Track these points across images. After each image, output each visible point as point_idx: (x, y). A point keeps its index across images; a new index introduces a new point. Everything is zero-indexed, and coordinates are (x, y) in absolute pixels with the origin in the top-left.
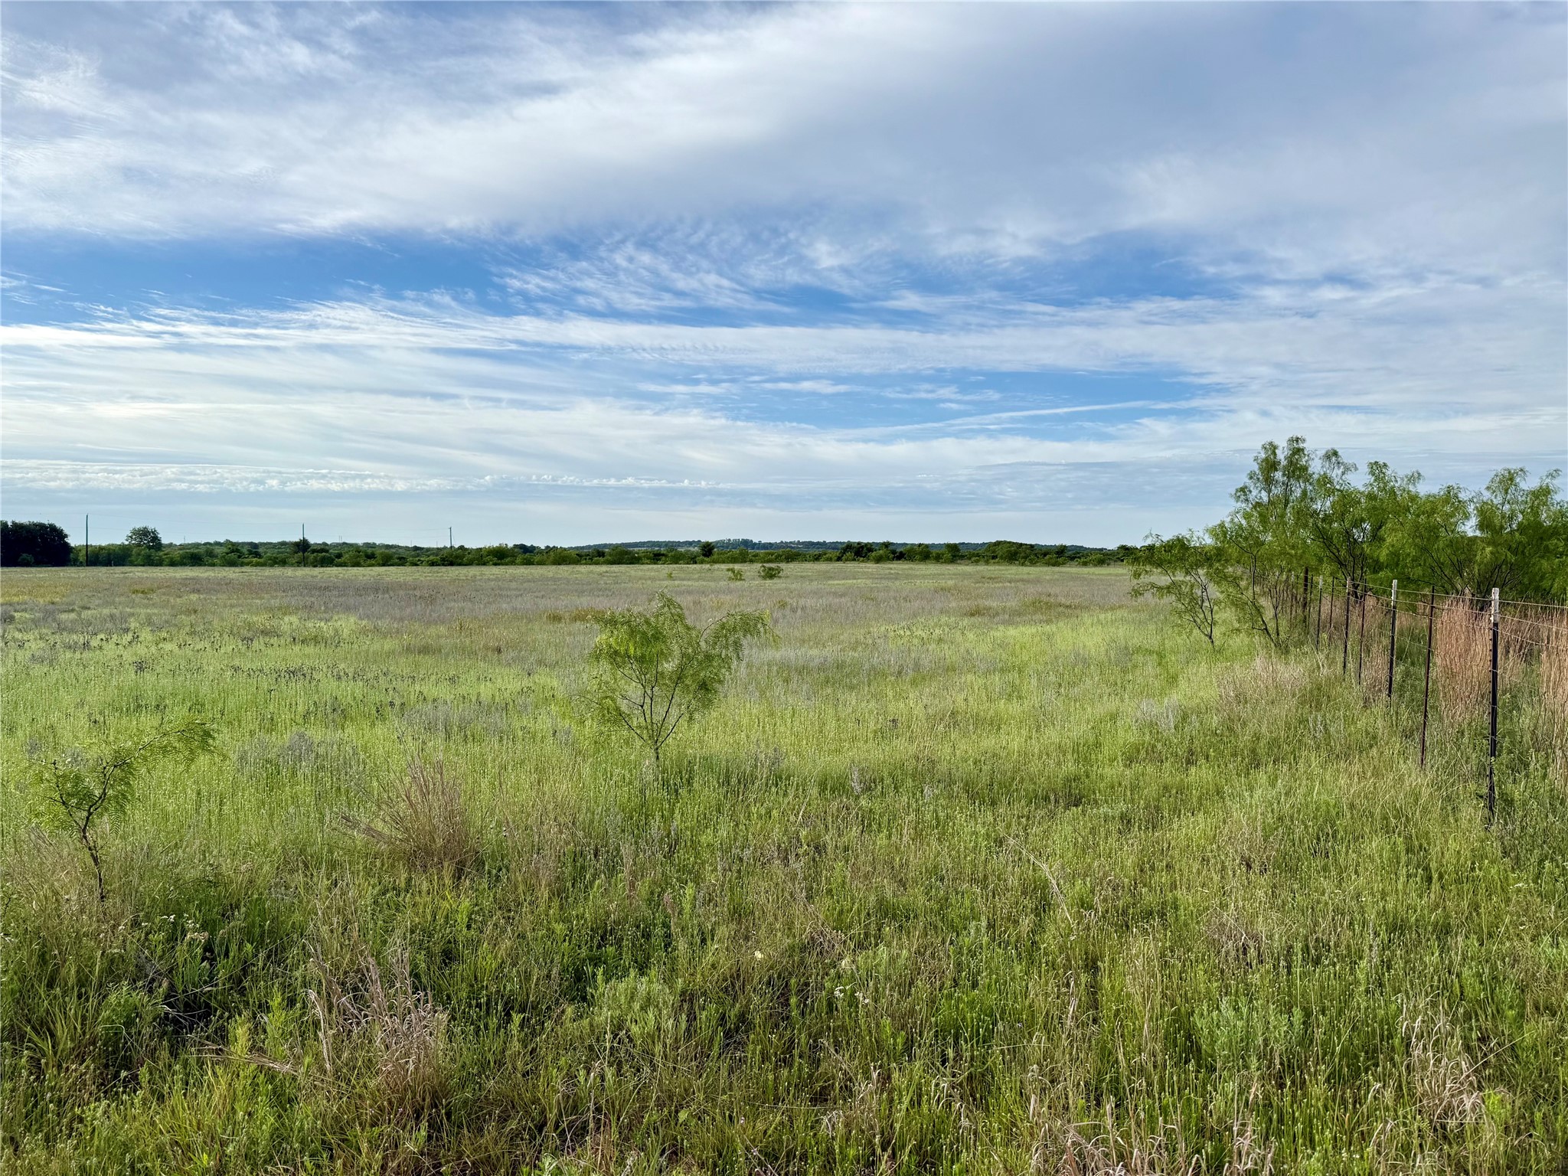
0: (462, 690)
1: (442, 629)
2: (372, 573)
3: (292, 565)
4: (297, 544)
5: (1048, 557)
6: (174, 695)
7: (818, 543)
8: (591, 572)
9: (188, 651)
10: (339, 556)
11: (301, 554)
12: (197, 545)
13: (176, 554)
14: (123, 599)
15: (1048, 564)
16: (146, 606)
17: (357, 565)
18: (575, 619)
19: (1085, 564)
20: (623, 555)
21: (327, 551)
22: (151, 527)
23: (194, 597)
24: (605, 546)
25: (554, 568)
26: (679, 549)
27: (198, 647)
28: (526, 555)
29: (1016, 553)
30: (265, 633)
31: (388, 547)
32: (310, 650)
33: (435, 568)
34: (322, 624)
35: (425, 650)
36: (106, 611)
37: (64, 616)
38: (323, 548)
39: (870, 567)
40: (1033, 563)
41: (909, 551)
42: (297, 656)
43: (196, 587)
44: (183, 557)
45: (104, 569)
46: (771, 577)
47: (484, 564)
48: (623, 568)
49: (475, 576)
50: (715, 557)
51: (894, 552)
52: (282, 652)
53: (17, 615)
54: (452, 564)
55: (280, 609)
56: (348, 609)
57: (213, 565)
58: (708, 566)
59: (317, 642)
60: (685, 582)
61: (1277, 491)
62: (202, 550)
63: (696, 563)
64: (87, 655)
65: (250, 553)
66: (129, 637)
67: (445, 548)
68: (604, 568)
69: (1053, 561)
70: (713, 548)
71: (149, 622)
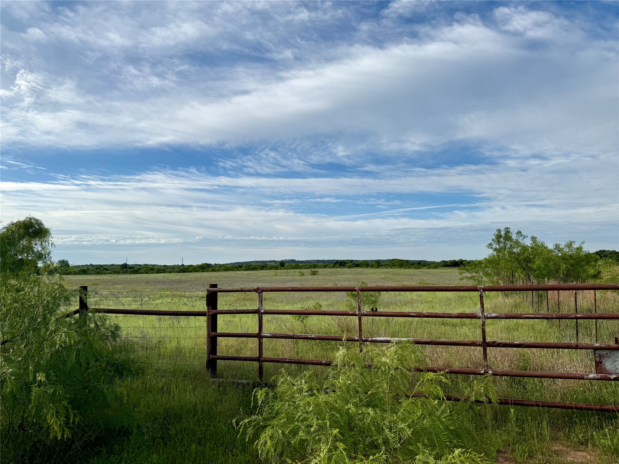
3: (122, 273)
5: (415, 265)
7: (322, 260)
10: (139, 269)
11: (125, 269)
12: (83, 266)
13: (77, 270)
15: (415, 268)
19: (429, 268)
22: (65, 259)
29: (402, 264)
31: (154, 265)
38: (134, 266)
39: (346, 270)
40: (409, 268)
41: (361, 263)
44: (79, 271)
46: (315, 274)
51: (354, 264)
54: (184, 272)
61: (502, 245)
62: (86, 268)
63: (278, 269)
65: (104, 269)
69: (417, 267)
70: (284, 263)
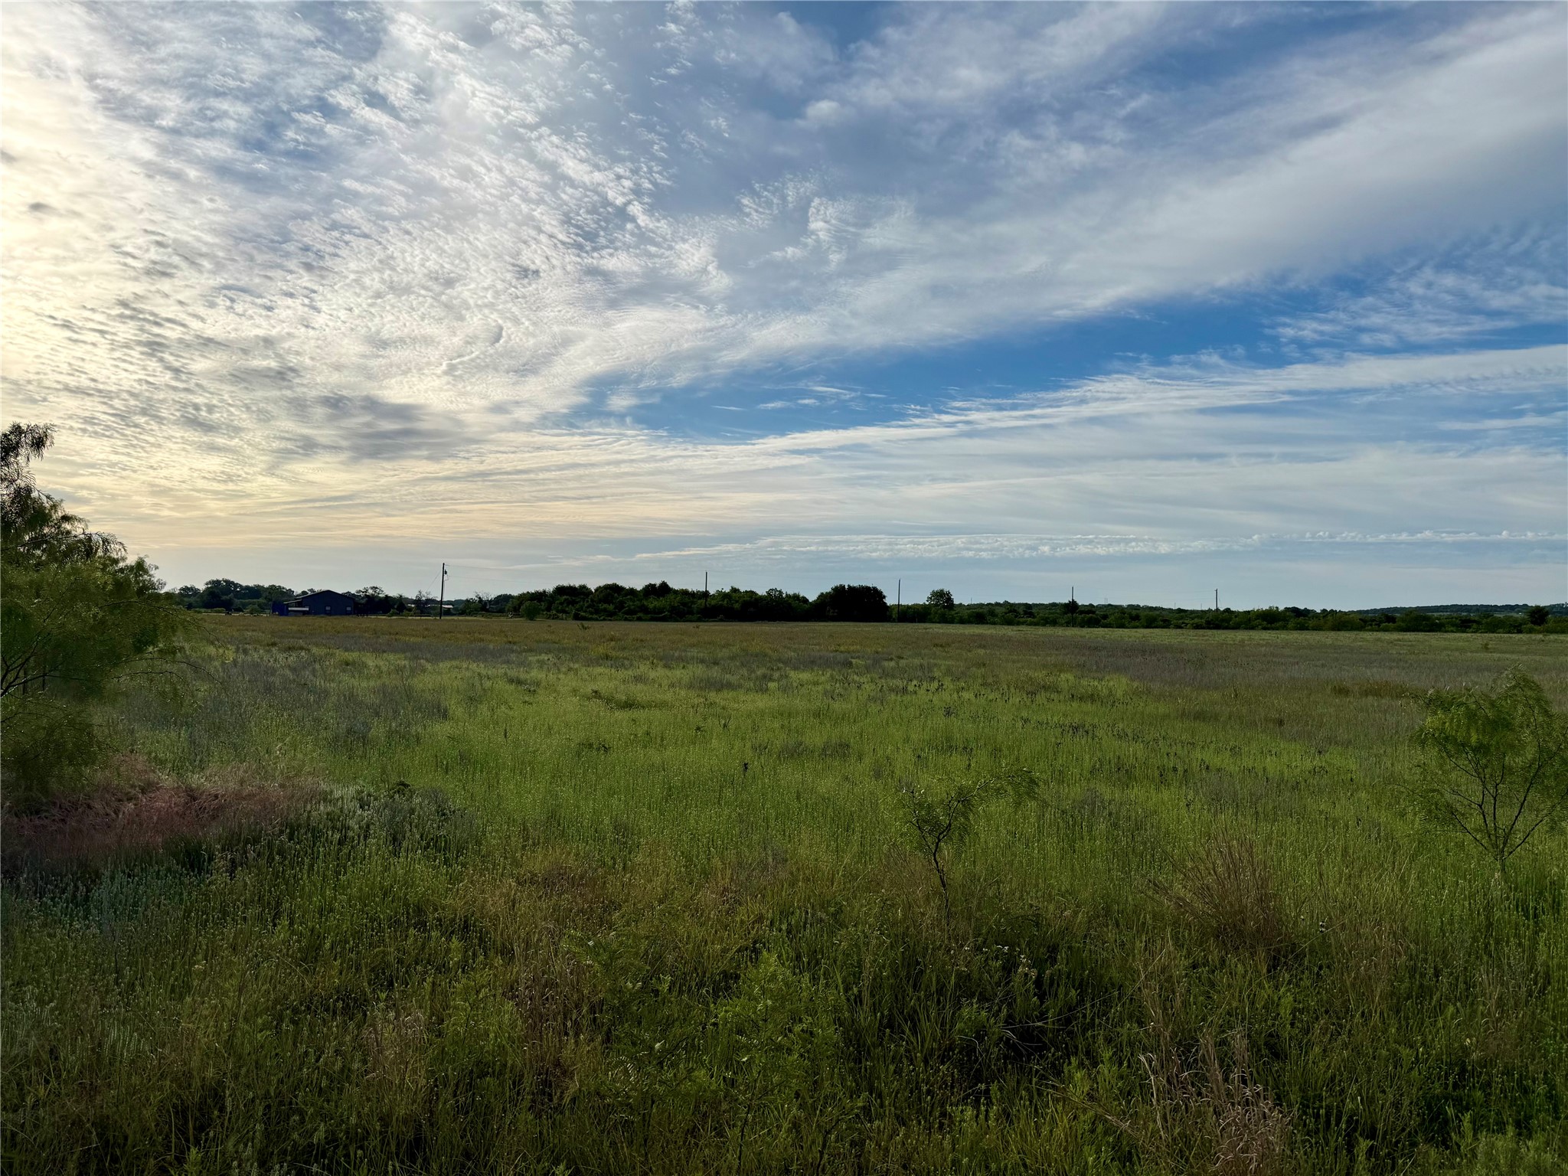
0: (1247, 762)
1: (1216, 696)
2: (1138, 635)
3: (1062, 625)
4: (1066, 605)
6: (977, 740)
8: (1379, 640)
9: (982, 701)
10: (1105, 617)
11: (1070, 615)
12: (981, 605)
13: (965, 614)
14: (926, 651)
16: (945, 659)
17: (1122, 626)
18: (1366, 693)
20: (1420, 620)
21: (1094, 613)
22: (946, 589)
23: (982, 652)
24: (1396, 609)
25: (1332, 634)
26: (1497, 615)
27: (990, 697)
28: (1298, 619)
30: (1045, 688)
31: (1151, 609)
32: (1088, 707)
33: (1201, 632)
34: (1096, 683)
35: (1200, 716)
36: (917, 661)
37: (886, 664)
38: (1090, 609)
42: (1077, 712)
43: (982, 642)
44: (970, 616)
45: (910, 625)
47: (1253, 628)
48: (1421, 636)
49: (1243, 641)
50: (1550, 624)
52: (1062, 707)
53: (854, 661)
54: (1217, 627)
55: (1055, 666)
56: (1118, 670)
57: (994, 623)
58: (1541, 636)
59: (1093, 701)
60: (1508, 656)
62: (985, 610)
63: (1520, 632)
64: (907, 698)
65: (1026, 613)
66: (935, 684)
67: (1210, 610)
68: (1395, 636)
70: (1547, 613)
71: (949, 672)
